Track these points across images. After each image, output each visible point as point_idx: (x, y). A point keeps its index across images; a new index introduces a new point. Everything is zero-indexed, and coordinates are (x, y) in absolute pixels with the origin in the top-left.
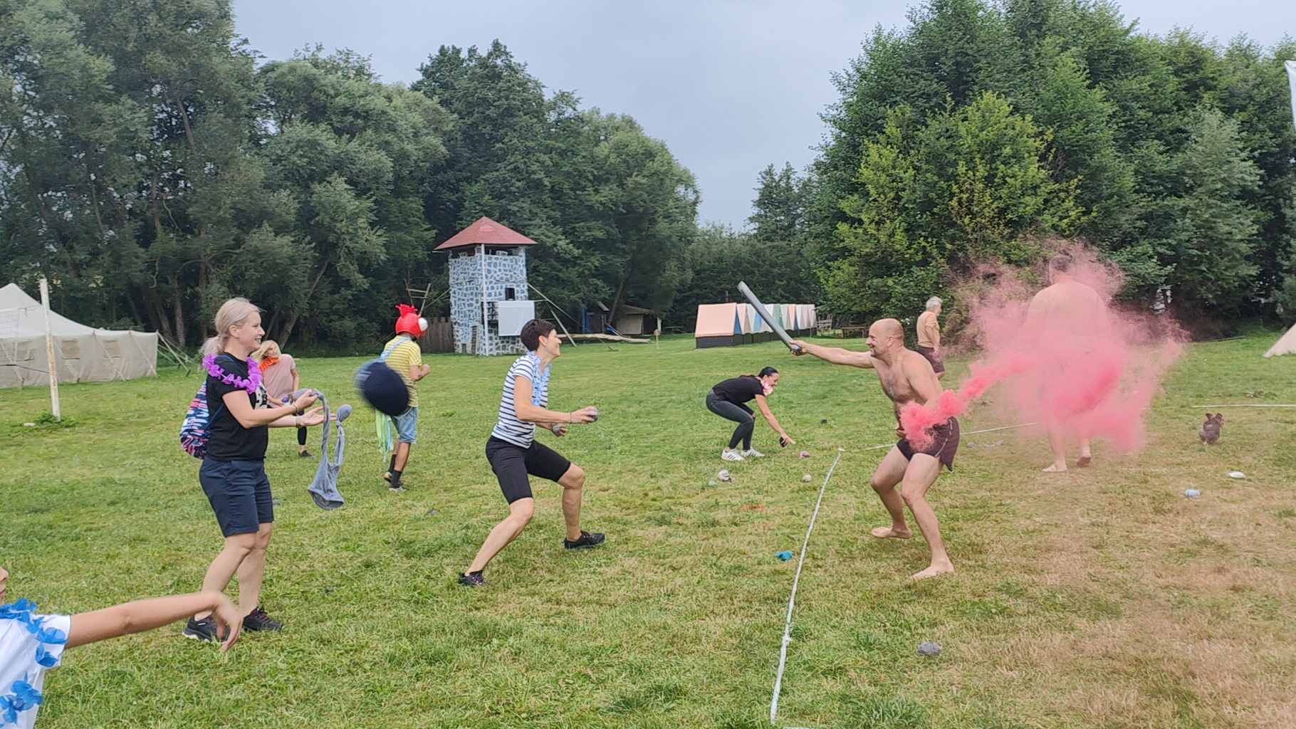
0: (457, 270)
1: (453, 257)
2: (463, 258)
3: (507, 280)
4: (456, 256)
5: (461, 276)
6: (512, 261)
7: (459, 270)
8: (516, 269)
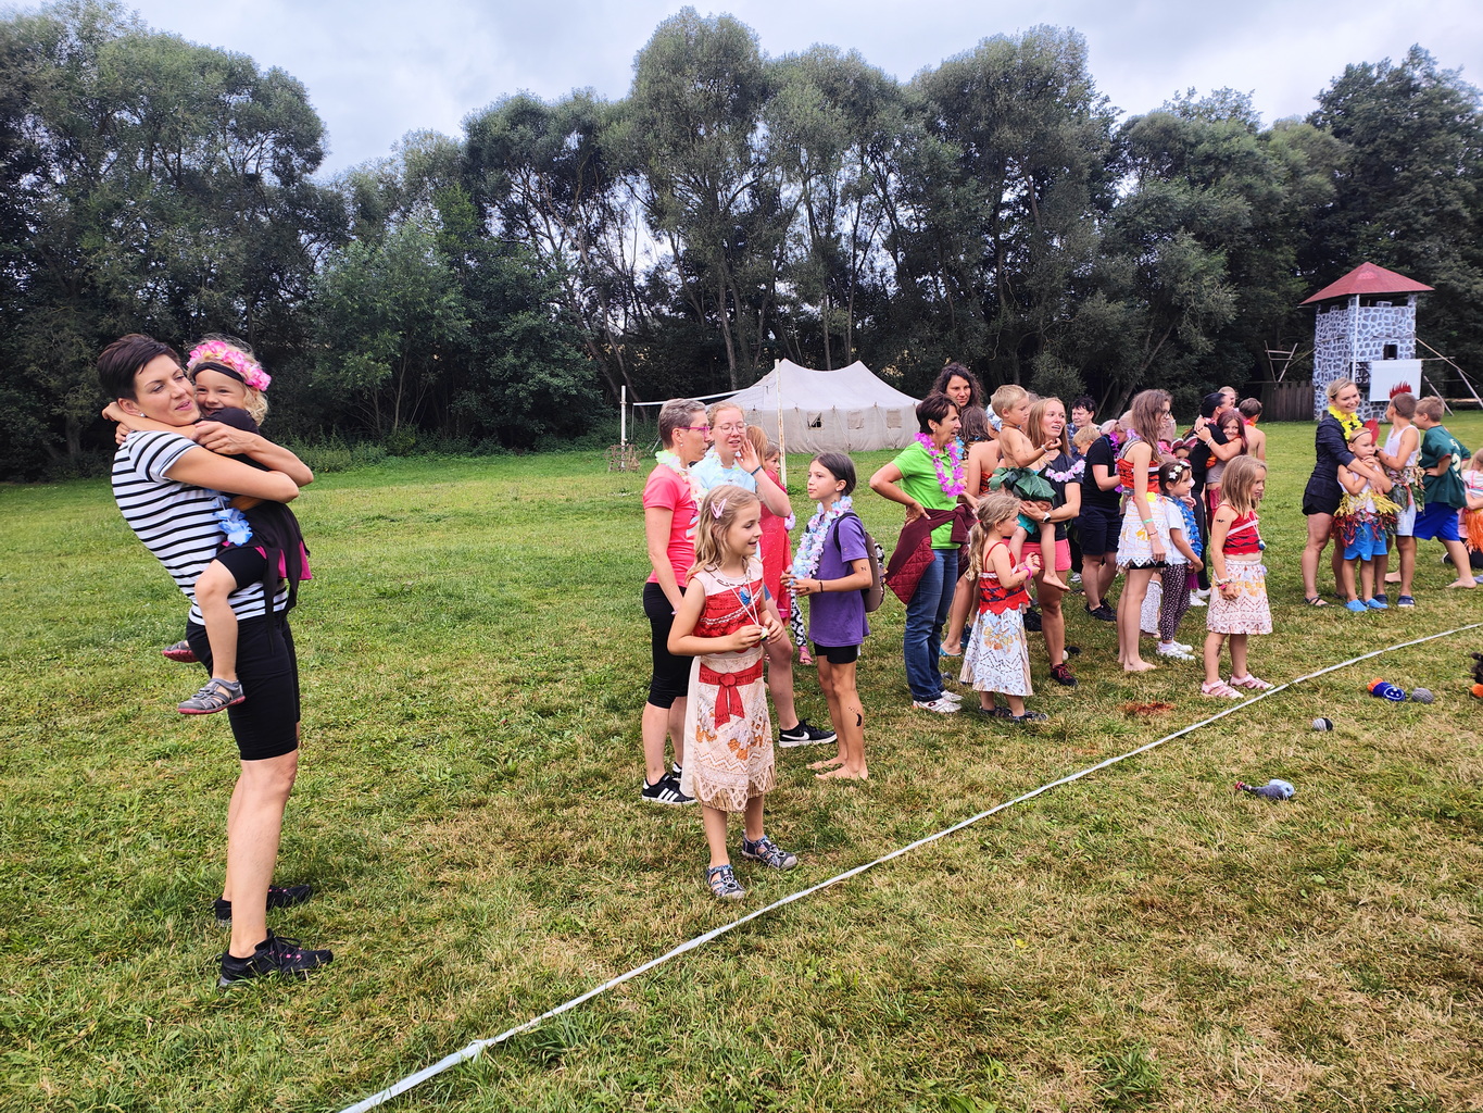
0: (1325, 326)
1: (1321, 312)
2: (1334, 313)
3: (1389, 336)
4: (1325, 310)
5: (1329, 334)
6: (1396, 313)
7: (1327, 326)
8: (1403, 322)
